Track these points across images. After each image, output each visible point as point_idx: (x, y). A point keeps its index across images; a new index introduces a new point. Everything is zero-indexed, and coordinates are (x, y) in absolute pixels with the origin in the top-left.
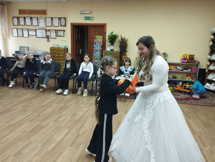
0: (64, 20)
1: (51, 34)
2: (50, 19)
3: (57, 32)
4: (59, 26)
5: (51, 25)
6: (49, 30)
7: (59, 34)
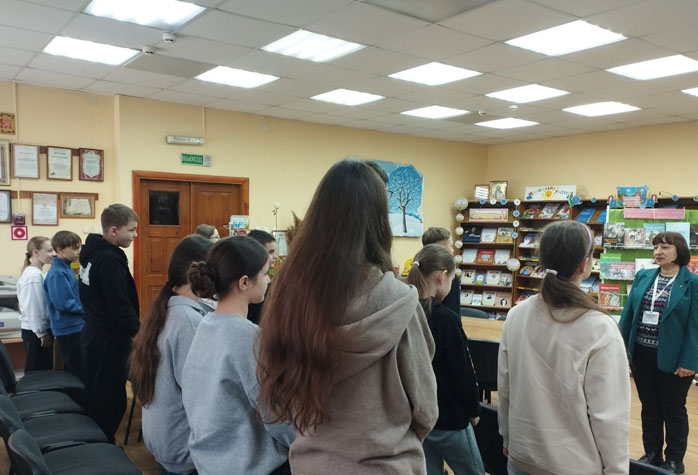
0: (96, 157)
1: (38, 208)
2: (34, 151)
3: (65, 202)
4: (71, 180)
5: (35, 175)
6: (29, 195)
7: (70, 209)
